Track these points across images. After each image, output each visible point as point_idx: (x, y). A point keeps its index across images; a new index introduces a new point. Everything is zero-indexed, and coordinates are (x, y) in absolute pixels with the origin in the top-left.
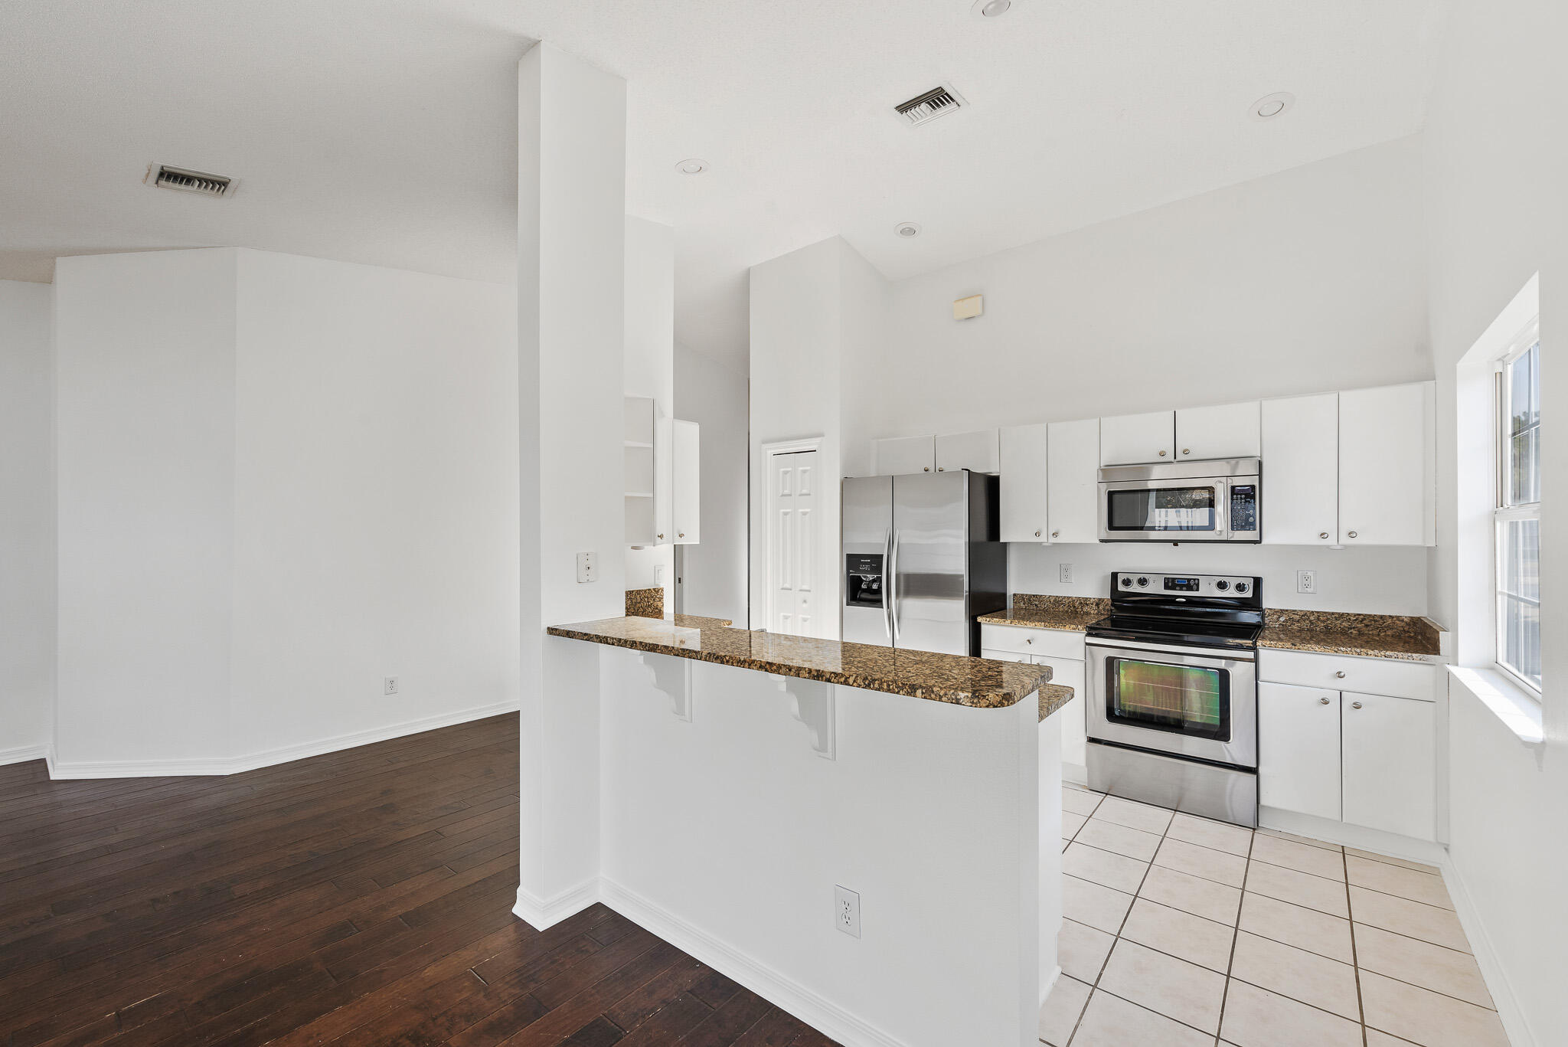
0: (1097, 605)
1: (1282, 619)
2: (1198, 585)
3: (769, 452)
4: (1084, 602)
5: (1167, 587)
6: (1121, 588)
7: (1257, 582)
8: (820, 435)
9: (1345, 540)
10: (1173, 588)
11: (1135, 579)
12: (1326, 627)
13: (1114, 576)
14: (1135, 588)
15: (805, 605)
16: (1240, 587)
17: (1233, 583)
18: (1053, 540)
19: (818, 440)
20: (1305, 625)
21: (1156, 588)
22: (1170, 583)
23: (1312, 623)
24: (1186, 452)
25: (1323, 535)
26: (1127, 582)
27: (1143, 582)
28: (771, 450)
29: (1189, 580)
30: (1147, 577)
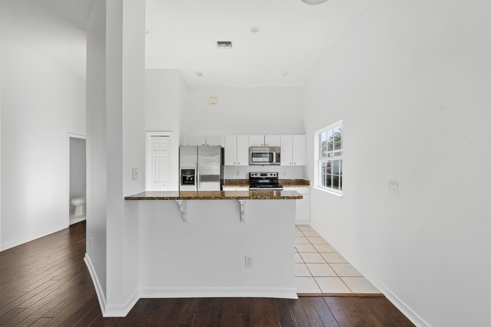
0: (246, 181)
1: (281, 181)
2: (267, 175)
3: (149, 135)
4: (243, 180)
5: (261, 176)
6: (251, 176)
7: (277, 173)
8: (172, 131)
9: (294, 165)
10: (262, 176)
11: (254, 174)
12: (288, 182)
13: (250, 173)
14: (254, 176)
15: (164, 186)
16: (275, 175)
17: (273, 174)
18: (238, 165)
19: (170, 133)
20: (285, 182)
21: (259, 176)
22: (262, 175)
23: (286, 182)
24: (267, 145)
25: (290, 164)
26: (253, 175)
27: (256, 175)
29: (265, 174)
30: (257, 173)
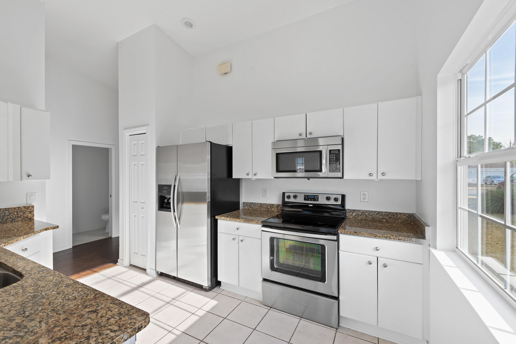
0: (277, 207)
1: (354, 214)
2: (318, 198)
3: (127, 134)
4: (272, 206)
5: (305, 199)
6: (286, 200)
7: (343, 197)
8: (147, 125)
9: (380, 177)
10: (308, 200)
11: (292, 195)
12: (372, 218)
13: (284, 194)
14: (292, 200)
15: (142, 210)
16: (336, 200)
17: (333, 197)
18: (255, 177)
19: (146, 127)
20: (363, 217)
21: (300, 200)
22: (307, 197)
23: (366, 216)
24: (311, 134)
25: (370, 175)
26: (289, 197)
27: (295, 197)
28: (127, 133)
29: (314, 196)
30: (297, 194)
